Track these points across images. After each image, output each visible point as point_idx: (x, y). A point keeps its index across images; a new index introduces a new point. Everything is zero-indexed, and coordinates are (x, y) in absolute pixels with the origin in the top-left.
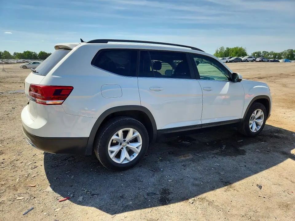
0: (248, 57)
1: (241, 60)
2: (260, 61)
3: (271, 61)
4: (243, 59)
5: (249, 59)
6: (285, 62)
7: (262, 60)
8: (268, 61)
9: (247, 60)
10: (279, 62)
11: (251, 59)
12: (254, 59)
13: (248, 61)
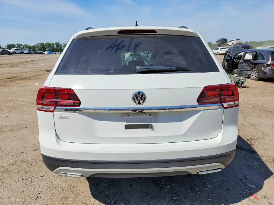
0: (15, 49)
1: (9, 52)
2: (28, 53)
3: (38, 53)
4: (11, 51)
5: (17, 52)
6: (49, 54)
7: (30, 52)
8: (35, 53)
9: (15, 52)
10: (44, 54)
11: (20, 51)
12: (22, 51)
13: (16, 54)
